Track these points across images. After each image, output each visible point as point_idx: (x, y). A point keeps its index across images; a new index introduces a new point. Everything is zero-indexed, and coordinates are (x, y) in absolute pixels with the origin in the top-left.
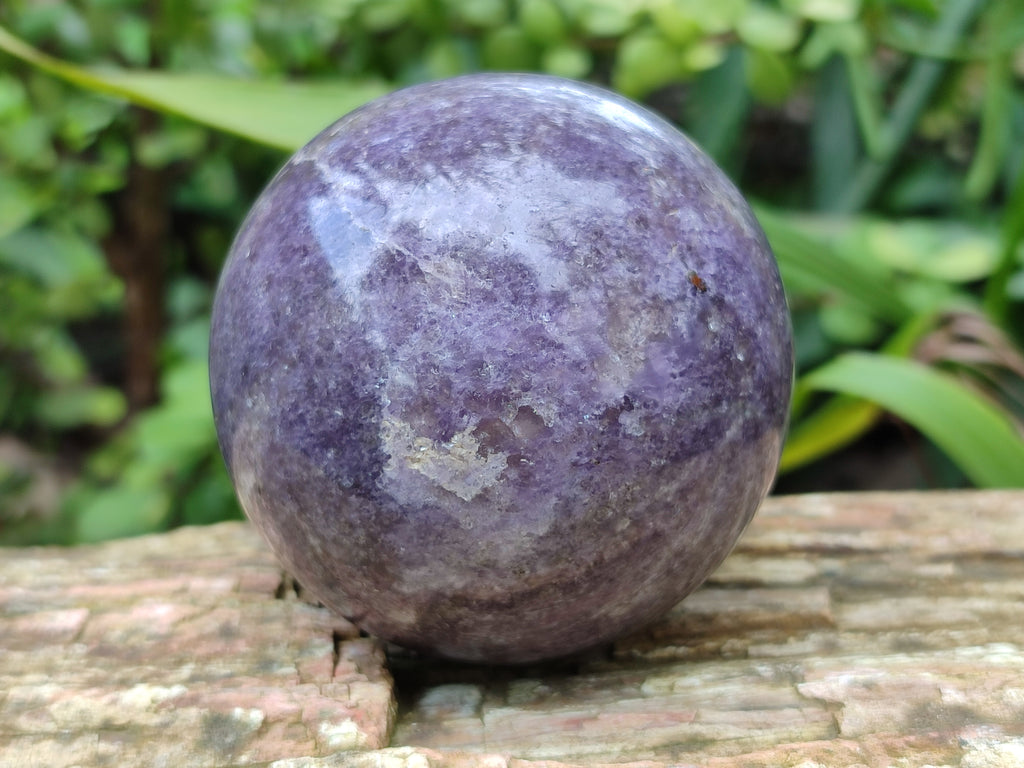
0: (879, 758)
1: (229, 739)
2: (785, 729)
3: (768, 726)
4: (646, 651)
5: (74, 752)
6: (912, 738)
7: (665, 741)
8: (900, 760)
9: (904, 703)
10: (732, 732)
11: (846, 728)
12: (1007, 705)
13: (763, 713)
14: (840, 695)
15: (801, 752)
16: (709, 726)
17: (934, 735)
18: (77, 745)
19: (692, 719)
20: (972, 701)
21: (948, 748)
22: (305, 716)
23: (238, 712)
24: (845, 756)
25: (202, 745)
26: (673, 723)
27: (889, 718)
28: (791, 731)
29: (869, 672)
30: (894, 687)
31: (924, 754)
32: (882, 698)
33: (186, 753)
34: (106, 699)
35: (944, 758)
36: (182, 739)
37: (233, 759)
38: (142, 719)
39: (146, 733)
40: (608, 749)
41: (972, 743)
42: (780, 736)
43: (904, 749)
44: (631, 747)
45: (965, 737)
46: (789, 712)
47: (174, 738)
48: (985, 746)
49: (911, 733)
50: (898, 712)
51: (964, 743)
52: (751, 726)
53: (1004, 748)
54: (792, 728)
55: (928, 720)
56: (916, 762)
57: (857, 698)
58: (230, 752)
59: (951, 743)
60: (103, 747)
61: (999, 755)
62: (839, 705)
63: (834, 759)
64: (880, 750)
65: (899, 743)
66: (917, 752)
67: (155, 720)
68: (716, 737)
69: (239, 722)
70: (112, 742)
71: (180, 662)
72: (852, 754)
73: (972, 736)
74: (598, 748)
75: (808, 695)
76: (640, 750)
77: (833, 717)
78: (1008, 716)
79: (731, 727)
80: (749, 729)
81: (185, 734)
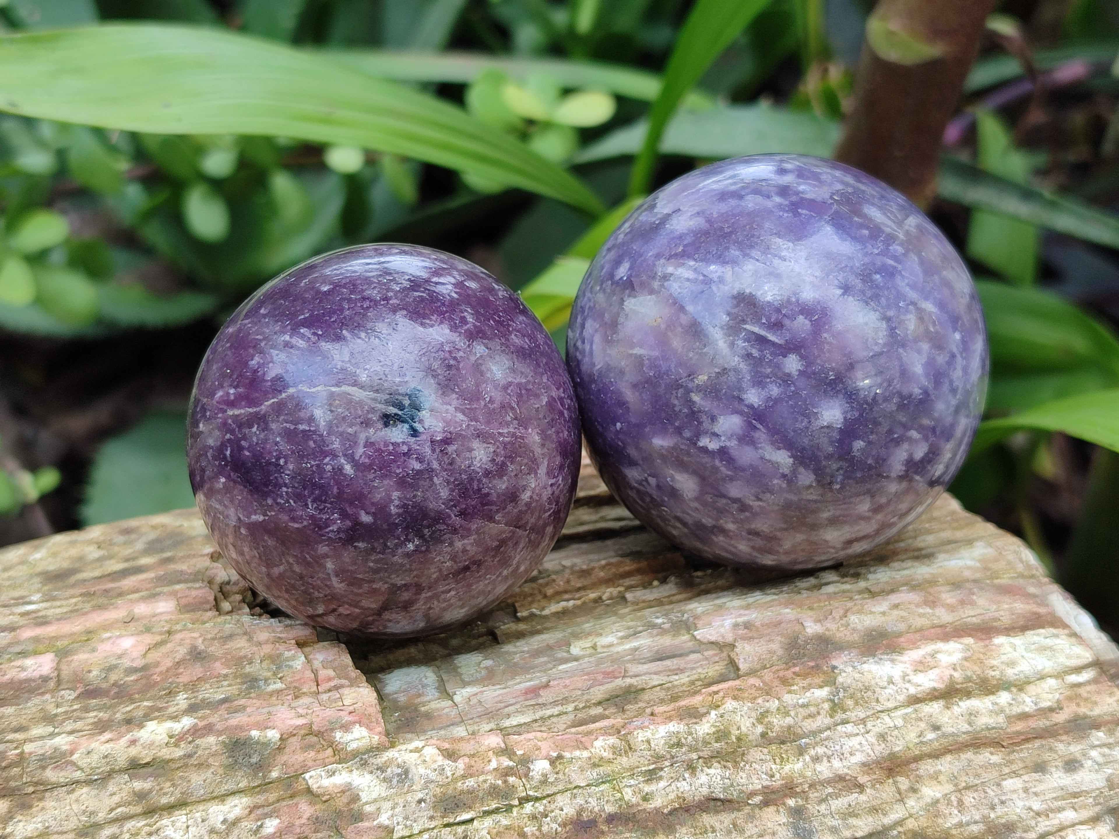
0: (778, 689)
1: (254, 759)
2: (694, 672)
3: (682, 671)
4: (543, 609)
5: (111, 795)
6: (797, 669)
7: (607, 696)
8: (793, 688)
9: (779, 638)
10: (656, 680)
11: (743, 666)
12: (854, 629)
13: (675, 661)
14: (730, 638)
15: (721, 694)
16: (637, 679)
17: (812, 664)
18: (112, 787)
19: (623, 674)
20: (828, 629)
21: (824, 673)
22: (315, 727)
23: (255, 733)
24: (753, 691)
25: (231, 768)
26: (609, 680)
27: (771, 652)
28: (699, 673)
29: (745, 615)
30: (768, 625)
31: (808, 681)
32: (761, 637)
33: (218, 779)
34: (124, 741)
35: (823, 682)
36: (209, 766)
37: (264, 777)
38: (165, 753)
39: (173, 766)
40: (565, 710)
41: (841, 667)
42: (693, 678)
43: (793, 679)
44: (581, 705)
45: (834, 663)
46: (693, 657)
47: (201, 766)
48: (851, 669)
49: (795, 665)
50: (776, 646)
51: (834, 668)
52: (669, 673)
53: (866, 667)
54: (700, 670)
55: (802, 652)
56: (803, 687)
57: (744, 638)
58: (260, 771)
59: (826, 669)
60: (138, 785)
61: (862, 674)
62: (732, 646)
63: (746, 695)
64: (776, 683)
65: (789, 674)
66: (803, 679)
67: (178, 753)
68: (645, 686)
69: (257, 743)
70: (145, 779)
71: (171, 693)
72: (758, 689)
73: (839, 661)
74: (556, 710)
75: (705, 641)
76: (589, 707)
77: (729, 656)
78: (857, 639)
79: (655, 677)
80: (668, 676)
81: (211, 760)
